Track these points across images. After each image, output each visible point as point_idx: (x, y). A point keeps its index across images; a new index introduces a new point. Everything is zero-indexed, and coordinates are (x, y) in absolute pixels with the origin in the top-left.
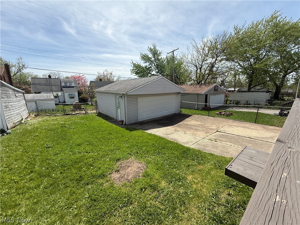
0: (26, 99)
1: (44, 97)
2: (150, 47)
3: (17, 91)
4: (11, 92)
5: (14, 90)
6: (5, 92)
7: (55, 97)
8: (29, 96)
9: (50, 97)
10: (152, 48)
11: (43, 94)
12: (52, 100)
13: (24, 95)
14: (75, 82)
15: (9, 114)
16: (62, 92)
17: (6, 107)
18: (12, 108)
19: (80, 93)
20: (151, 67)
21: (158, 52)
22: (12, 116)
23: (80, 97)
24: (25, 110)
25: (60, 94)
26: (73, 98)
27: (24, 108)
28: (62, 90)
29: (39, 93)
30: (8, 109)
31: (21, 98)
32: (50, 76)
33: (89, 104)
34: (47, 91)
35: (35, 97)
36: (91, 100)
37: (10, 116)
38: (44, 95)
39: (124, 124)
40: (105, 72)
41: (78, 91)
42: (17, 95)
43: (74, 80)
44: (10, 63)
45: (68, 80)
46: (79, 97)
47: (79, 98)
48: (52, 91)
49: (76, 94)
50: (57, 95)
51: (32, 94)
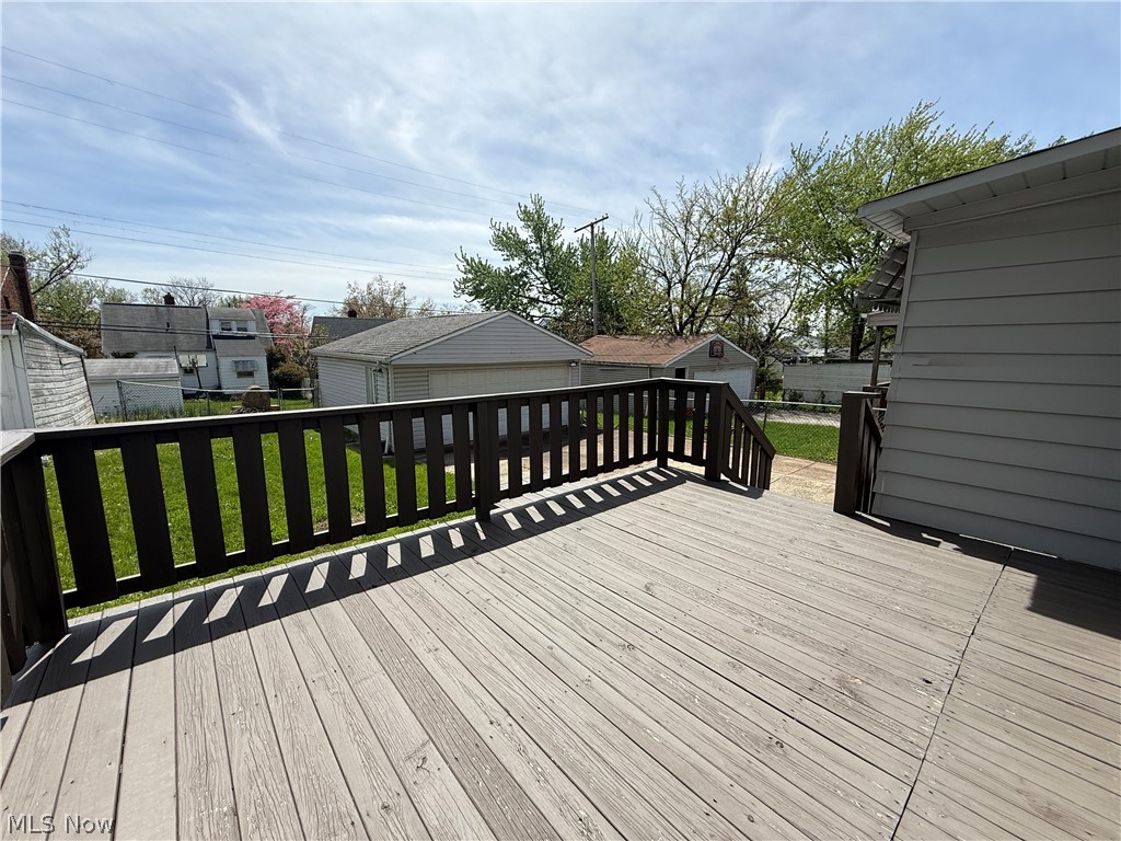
0: (88, 375)
1: (145, 368)
2: (526, 207)
3: (66, 350)
4: (49, 352)
5: (57, 345)
6: (35, 351)
7: (187, 371)
8: (97, 366)
9: (166, 371)
10: (531, 208)
11: (144, 360)
12: (172, 378)
13: (82, 361)
14: (260, 321)
15: (45, 414)
16: (211, 355)
17: (38, 394)
18: (50, 398)
19: (273, 360)
20: (525, 274)
21: (550, 225)
22: (51, 419)
23: (276, 372)
24: (85, 407)
25: (202, 360)
26: (250, 374)
27: (83, 402)
28: (210, 347)
29: (129, 355)
30: (41, 399)
31: (75, 370)
32: (169, 299)
33: (306, 399)
34: (156, 350)
35: (114, 370)
36: (312, 381)
37: (47, 420)
38: (145, 364)
39: (386, 451)
40: (376, 287)
41: (267, 350)
42: (64, 361)
43: (258, 312)
44: (27, 248)
45: (235, 313)
46: (269, 370)
47: (270, 377)
48: (174, 349)
49: (262, 362)
50: (194, 364)
51: (105, 360)
